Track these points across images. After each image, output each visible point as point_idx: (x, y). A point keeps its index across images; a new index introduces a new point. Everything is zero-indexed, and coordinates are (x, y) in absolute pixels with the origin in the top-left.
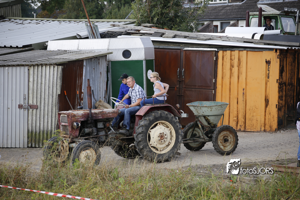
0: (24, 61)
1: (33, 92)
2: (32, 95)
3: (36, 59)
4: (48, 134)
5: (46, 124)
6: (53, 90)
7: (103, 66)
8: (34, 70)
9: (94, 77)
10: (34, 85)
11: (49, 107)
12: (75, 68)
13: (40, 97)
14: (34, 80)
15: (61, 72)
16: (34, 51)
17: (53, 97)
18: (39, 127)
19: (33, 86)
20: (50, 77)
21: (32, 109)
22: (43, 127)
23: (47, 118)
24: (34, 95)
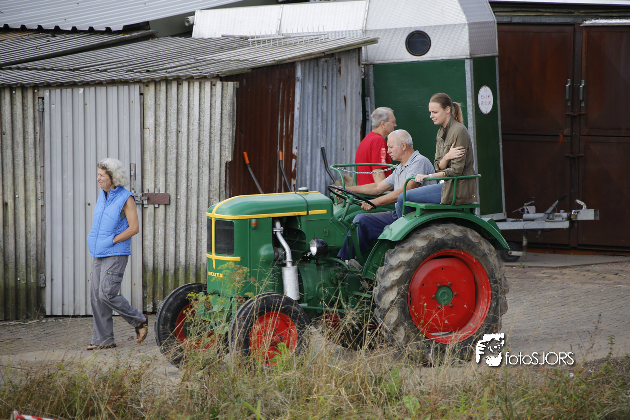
0: (127, 71)
1: (155, 159)
2: (153, 164)
3: (161, 63)
4: (200, 275)
5: (194, 248)
6: (212, 150)
7: (351, 78)
8: (158, 94)
9: (325, 110)
10: (158, 136)
11: (201, 198)
12: (271, 87)
13: (174, 171)
14: (158, 123)
15: (233, 100)
16: (155, 41)
17: (212, 171)
18: (173, 255)
19: (155, 141)
20: (201, 114)
21: (154, 204)
22: (186, 256)
23: (195, 229)
24: (159, 166)
